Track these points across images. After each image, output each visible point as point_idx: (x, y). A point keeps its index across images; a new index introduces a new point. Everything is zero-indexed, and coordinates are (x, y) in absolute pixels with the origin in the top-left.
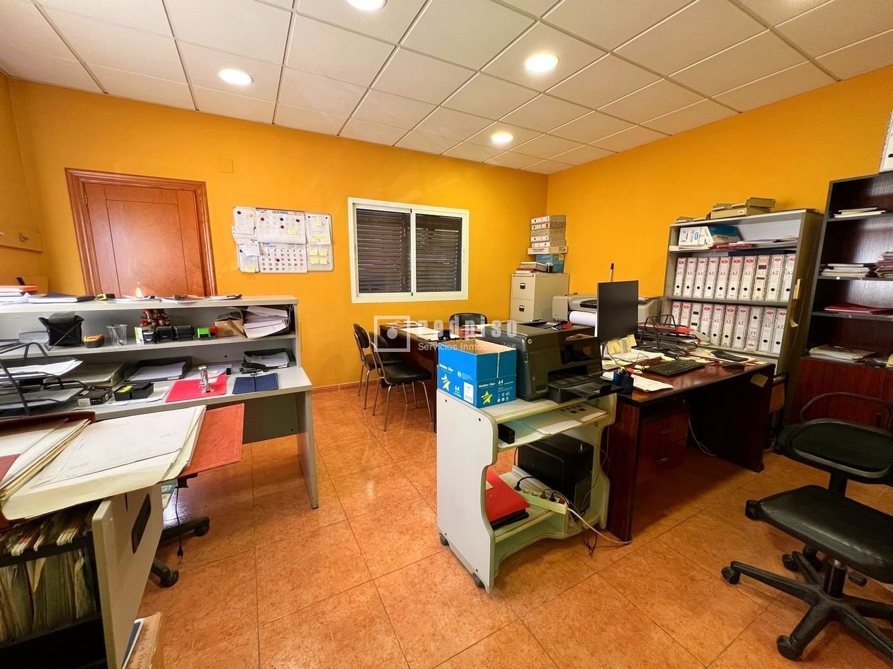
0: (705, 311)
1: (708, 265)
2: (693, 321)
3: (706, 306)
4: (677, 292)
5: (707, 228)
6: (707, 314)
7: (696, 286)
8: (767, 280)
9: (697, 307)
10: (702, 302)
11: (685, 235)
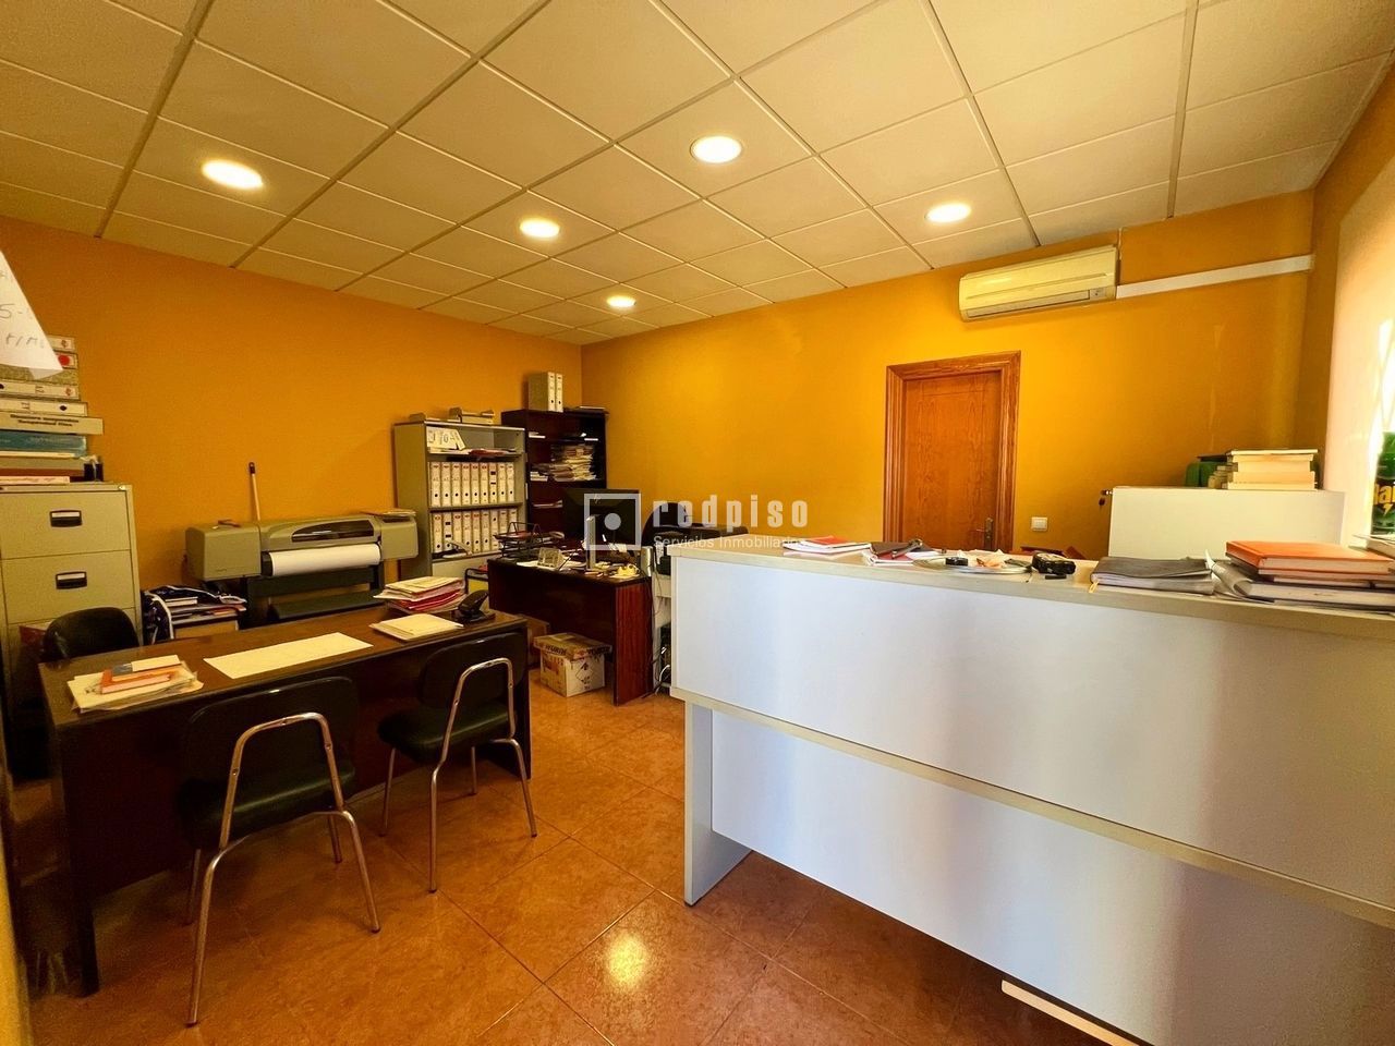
0: (455, 520)
1: (451, 470)
2: (447, 533)
3: (456, 514)
4: (435, 503)
5: (455, 431)
6: (457, 523)
7: (444, 493)
8: (496, 483)
9: (448, 517)
10: (452, 510)
11: (432, 435)
